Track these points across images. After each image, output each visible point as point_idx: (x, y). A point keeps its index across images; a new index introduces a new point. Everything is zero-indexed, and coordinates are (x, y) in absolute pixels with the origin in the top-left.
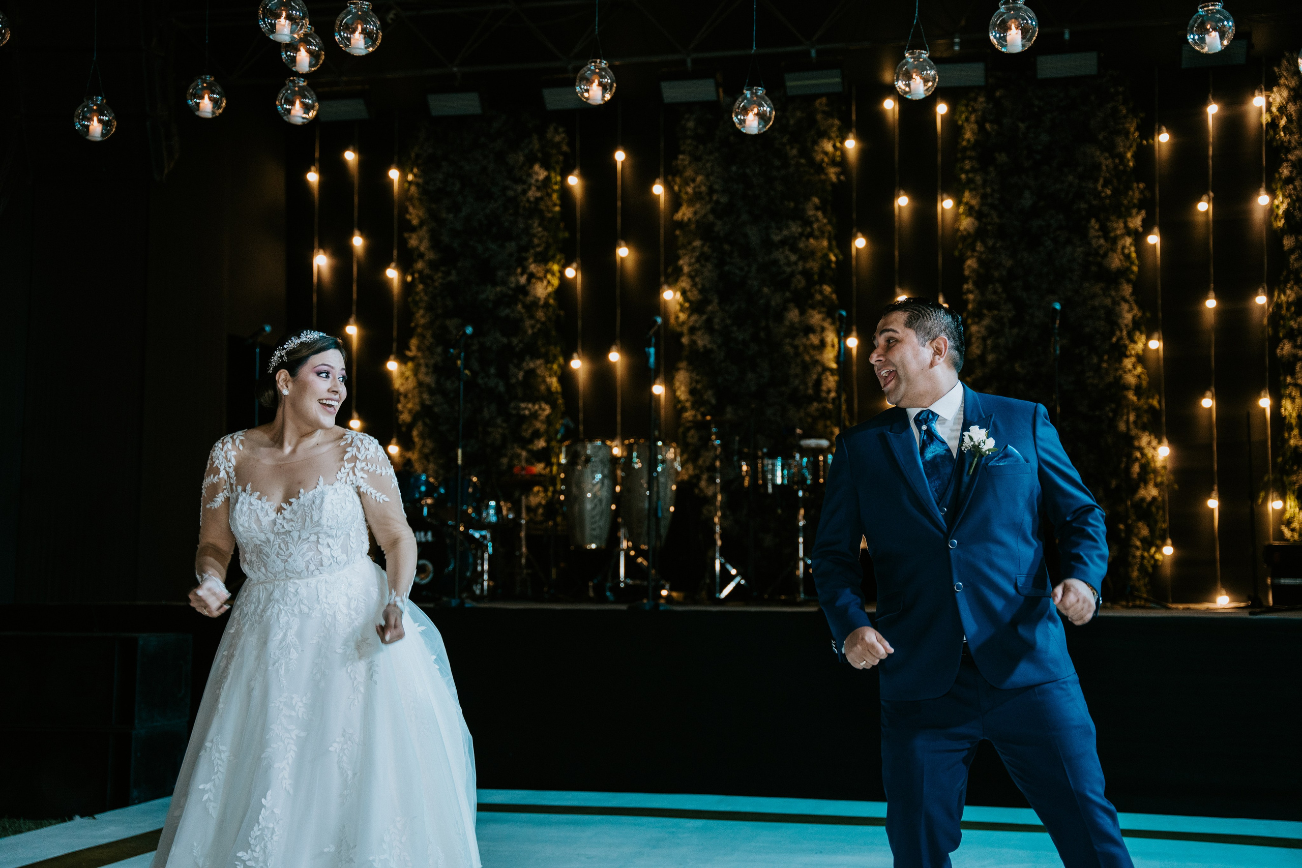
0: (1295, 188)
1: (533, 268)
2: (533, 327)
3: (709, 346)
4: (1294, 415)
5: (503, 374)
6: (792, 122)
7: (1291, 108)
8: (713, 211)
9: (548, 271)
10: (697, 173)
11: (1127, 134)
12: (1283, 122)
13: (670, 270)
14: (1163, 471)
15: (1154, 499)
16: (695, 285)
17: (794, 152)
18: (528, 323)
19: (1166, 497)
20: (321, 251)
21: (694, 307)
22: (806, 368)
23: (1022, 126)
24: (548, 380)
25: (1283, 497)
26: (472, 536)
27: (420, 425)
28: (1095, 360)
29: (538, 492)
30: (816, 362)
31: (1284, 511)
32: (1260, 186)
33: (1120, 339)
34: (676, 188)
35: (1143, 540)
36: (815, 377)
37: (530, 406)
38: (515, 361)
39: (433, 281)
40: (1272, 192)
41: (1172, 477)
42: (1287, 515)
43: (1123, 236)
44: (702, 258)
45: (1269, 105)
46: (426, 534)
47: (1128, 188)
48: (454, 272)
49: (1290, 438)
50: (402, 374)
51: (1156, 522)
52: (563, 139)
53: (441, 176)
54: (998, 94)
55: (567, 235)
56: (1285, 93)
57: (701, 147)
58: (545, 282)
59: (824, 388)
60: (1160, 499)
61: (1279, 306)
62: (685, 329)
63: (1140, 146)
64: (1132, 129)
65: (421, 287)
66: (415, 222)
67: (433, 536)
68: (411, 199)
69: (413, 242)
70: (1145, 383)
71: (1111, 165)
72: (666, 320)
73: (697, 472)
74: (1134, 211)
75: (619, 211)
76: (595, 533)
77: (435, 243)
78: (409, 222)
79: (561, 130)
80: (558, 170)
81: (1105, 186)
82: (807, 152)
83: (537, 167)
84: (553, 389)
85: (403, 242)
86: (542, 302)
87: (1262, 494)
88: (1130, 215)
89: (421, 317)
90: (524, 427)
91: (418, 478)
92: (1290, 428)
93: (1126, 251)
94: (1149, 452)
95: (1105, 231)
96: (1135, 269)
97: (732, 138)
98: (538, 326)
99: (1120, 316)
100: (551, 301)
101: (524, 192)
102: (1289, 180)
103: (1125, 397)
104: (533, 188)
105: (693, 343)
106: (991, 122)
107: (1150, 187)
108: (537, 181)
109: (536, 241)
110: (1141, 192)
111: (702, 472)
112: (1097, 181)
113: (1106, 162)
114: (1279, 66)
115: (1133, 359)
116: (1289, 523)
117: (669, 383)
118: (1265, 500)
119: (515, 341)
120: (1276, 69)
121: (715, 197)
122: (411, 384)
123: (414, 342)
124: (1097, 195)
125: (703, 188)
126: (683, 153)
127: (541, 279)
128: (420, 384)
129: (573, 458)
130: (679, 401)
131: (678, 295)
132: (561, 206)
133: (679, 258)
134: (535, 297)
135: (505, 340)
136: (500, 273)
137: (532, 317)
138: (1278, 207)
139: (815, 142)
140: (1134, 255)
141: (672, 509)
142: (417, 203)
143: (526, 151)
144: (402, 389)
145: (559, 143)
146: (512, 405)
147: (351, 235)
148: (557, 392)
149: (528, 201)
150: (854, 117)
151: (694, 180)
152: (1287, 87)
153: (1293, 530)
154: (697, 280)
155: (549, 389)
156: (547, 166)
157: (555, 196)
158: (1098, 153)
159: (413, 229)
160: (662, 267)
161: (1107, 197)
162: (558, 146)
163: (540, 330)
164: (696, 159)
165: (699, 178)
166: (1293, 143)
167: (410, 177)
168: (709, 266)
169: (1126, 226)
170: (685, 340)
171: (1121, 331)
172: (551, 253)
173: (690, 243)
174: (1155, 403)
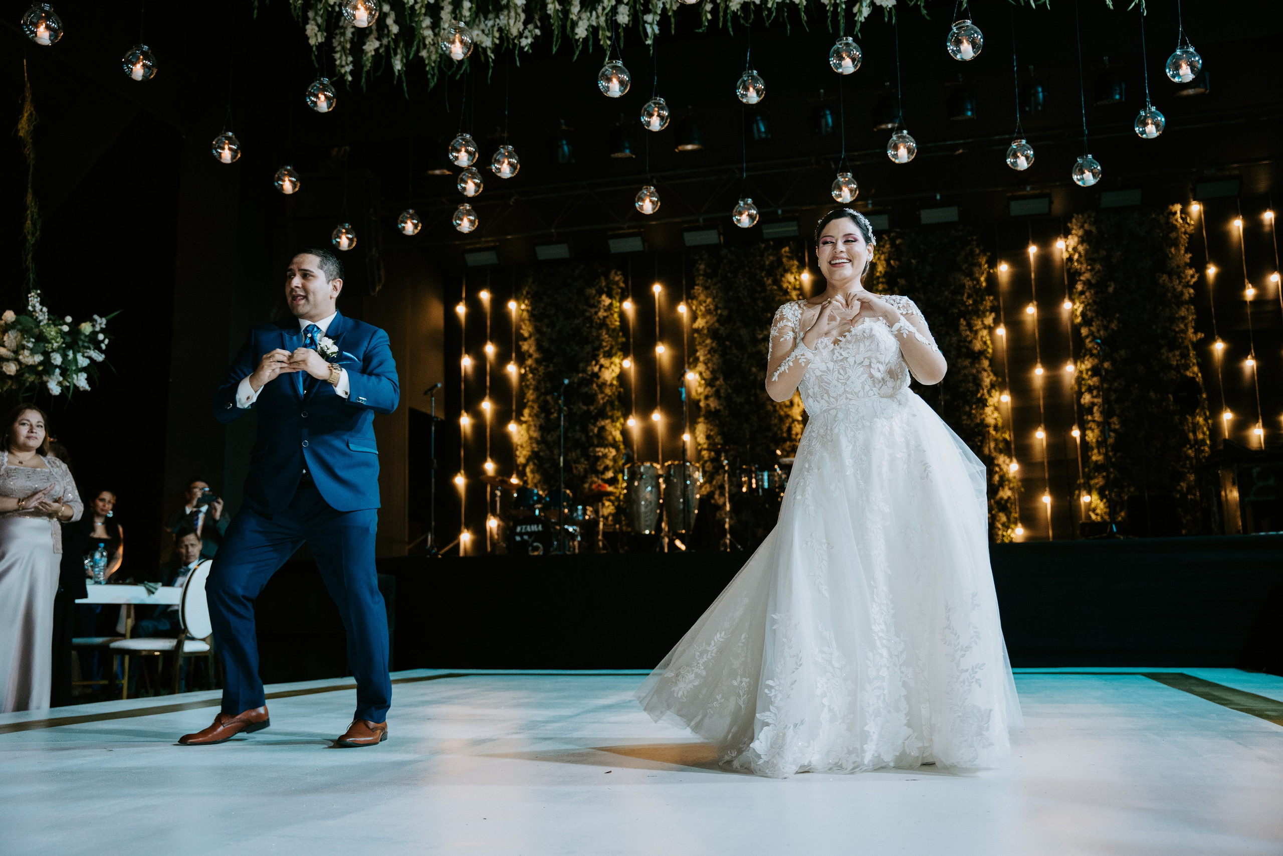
0: (1086, 297)
1: (603, 361)
2: (603, 398)
3: (718, 408)
4: (1094, 440)
5: (585, 430)
6: (767, 263)
7: (1081, 248)
8: (718, 321)
9: (612, 363)
10: (707, 297)
11: (980, 266)
12: (1076, 256)
13: (691, 360)
14: (1014, 480)
15: (1009, 498)
16: (708, 368)
17: (770, 281)
18: (600, 396)
19: (1017, 496)
20: (467, 356)
21: (709, 383)
22: (782, 419)
23: (913, 261)
24: (614, 433)
25: (1090, 493)
26: (567, 530)
27: (531, 463)
28: (967, 409)
29: (609, 506)
30: (788, 416)
31: (1091, 503)
32: (1064, 297)
33: (983, 395)
34: (694, 308)
35: (1003, 524)
36: (787, 425)
37: (602, 449)
38: (592, 421)
39: (538, 372)
40: (1073, 300)
41: (1020, 484)
42: (1093, 506)
43: (981, 329)
44: (711, 351)
45: (1067, 247)
46: (538, 526)
47: (983, 299)
48: (551, 366)
49: (1092, 455)
50: (519, 432)
51: (1011, 513)
52: (621, 279)
53: (542, 305)
54: (898, 242)
55: (624, 340)
56: (1076, 239)
57: (709, 281)
58: (610, 370)
59: (794, 432)
60: (1012, 498)
61: (1081, 372)
62: (702, 397)
63: (989, 273)
64: (983, 263)
65: (530, 376)
66: (526, 334)
67: (542, 527)
68: (523, 320)
69: (525, 347)
70: (1000, 424)
71: (972, 285)
72: (689, 394)
73: (712, 489)
74: (988, 313)
75: (657, 324)
76: (647, 523)
77: (539, 347)
78: (522, 335)
79: (619, 273)
80: (618, 298)
81: (968, 297)
82: (777, 282)
83: (604, 297)
84: (617, 439)
85: (519, 348)
86: (609, 383)
87: (1077, 492)
88: (985, 316)
89: (530, 395)
90: (599, 463)
91: (533, 491)
92: (1092, 449)
93: (984, 339)
94: (1004, 467)
95: (970, 327)
96: (990, 350)
97: (729, 274)
98: (607, 398)
99: (982, 380)
100: (615, 382)
101: (596, 313)
102: (1082, 293)
103: (988, 432)
104: (602, 310)
105: (708, 405)
106: (894, 260)
107: (996, 298)
108: (604, 306)
109: (604, 344)
110: (991, 302)
111: (715, 489)
112: (963, 295)
113: (968, 283)
114: (1071, 222)
115: (992, 408)
116: (1094, 510)
117: (693, 431)
118: (1079, 496)
119: (592, 408)
120: (1069, 225)
121: (719, 312)
122: (525, 437)
123: (526, 412)
124: (964, 304)
125: (712, 307)
126: (698, 285)
127: (607, 368)
128: (531, 438)
129: (633, 475)
130: (699, 445)
131: (697, 376)
132: (620, 322)
133: (697, 351)
134: (604, 380)
135: (585, 408)
136: (581, 365)
137: (602, 392)
138: (1076, 310)
139: (782, 276)
140: (989, 342)
141: (696, 511)
142: (527, 322)
143: (597, 287)
144: (519, 443)
145: (618, 281)
146: (591, 449)
147: (485, 343)
148: (619, 441)
149: (599, 318)
150: (807, 260)
151: (705, 302)
152: (1077, 235)
153: (1097, 515)
154: (709, 365)
155: (614, 439)
156: (610, 296)
157: (616, 316)
158: (963, 277)
159: (525, 339)
160: (686, 359)
161: (970, 305)
162: (617, 283)
163: (608, 401)
164: (706, 288)
165: (709, 300)
166: (1083, 270)
167: (523, 307)
168: (717, 356)
169: (983, 324)
170: (702, 404)
171: (983, 389)
172: (614, 351)
173: (704, 342)
174: (1007, 436)
